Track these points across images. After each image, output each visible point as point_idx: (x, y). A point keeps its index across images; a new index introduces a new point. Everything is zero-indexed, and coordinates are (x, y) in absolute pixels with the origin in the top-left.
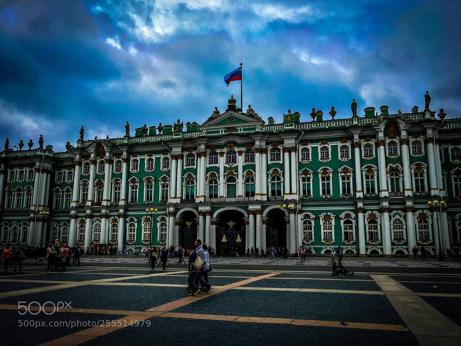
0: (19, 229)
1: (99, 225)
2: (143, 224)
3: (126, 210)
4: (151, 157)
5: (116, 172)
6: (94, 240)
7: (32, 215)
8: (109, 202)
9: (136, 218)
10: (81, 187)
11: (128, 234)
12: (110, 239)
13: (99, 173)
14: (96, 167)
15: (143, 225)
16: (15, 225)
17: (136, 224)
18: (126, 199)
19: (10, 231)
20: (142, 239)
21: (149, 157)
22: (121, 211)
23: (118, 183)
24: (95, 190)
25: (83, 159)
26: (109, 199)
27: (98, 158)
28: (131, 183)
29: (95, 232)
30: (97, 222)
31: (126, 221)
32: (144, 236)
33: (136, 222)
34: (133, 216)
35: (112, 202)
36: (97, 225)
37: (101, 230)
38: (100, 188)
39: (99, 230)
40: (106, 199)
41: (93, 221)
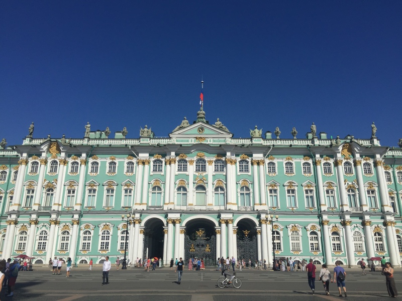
1: (45, 232)
3: (81, 215)
4: (114, 161)
5: (71, 174)
6: (37, 250)
8: (61, 207)
9: (93, 225)
10: (25, 188)
11: (81, 244)
12: (58, 250)
13: (50, 174)
14: (47, 168)
15: (100, 233)
17: (92, 232)
18: (82, 204)
20: (99, 248)
21: (111, 161)
22: (76, 216)
23: (72, 186)
24: (43, 193)
25: (31, 158)
27: (50, 157)
28: (88, 186)
30: (44, 229)
31: (80, 228)
32: (101, 246)
33: (93, 229)
34: (89, 223)
35: (64, 206)
36: (42, 232)
37: (47, 238)
38: (49, 190)
39: (45, 238)
40: (57, 202)
41: (38, 228)
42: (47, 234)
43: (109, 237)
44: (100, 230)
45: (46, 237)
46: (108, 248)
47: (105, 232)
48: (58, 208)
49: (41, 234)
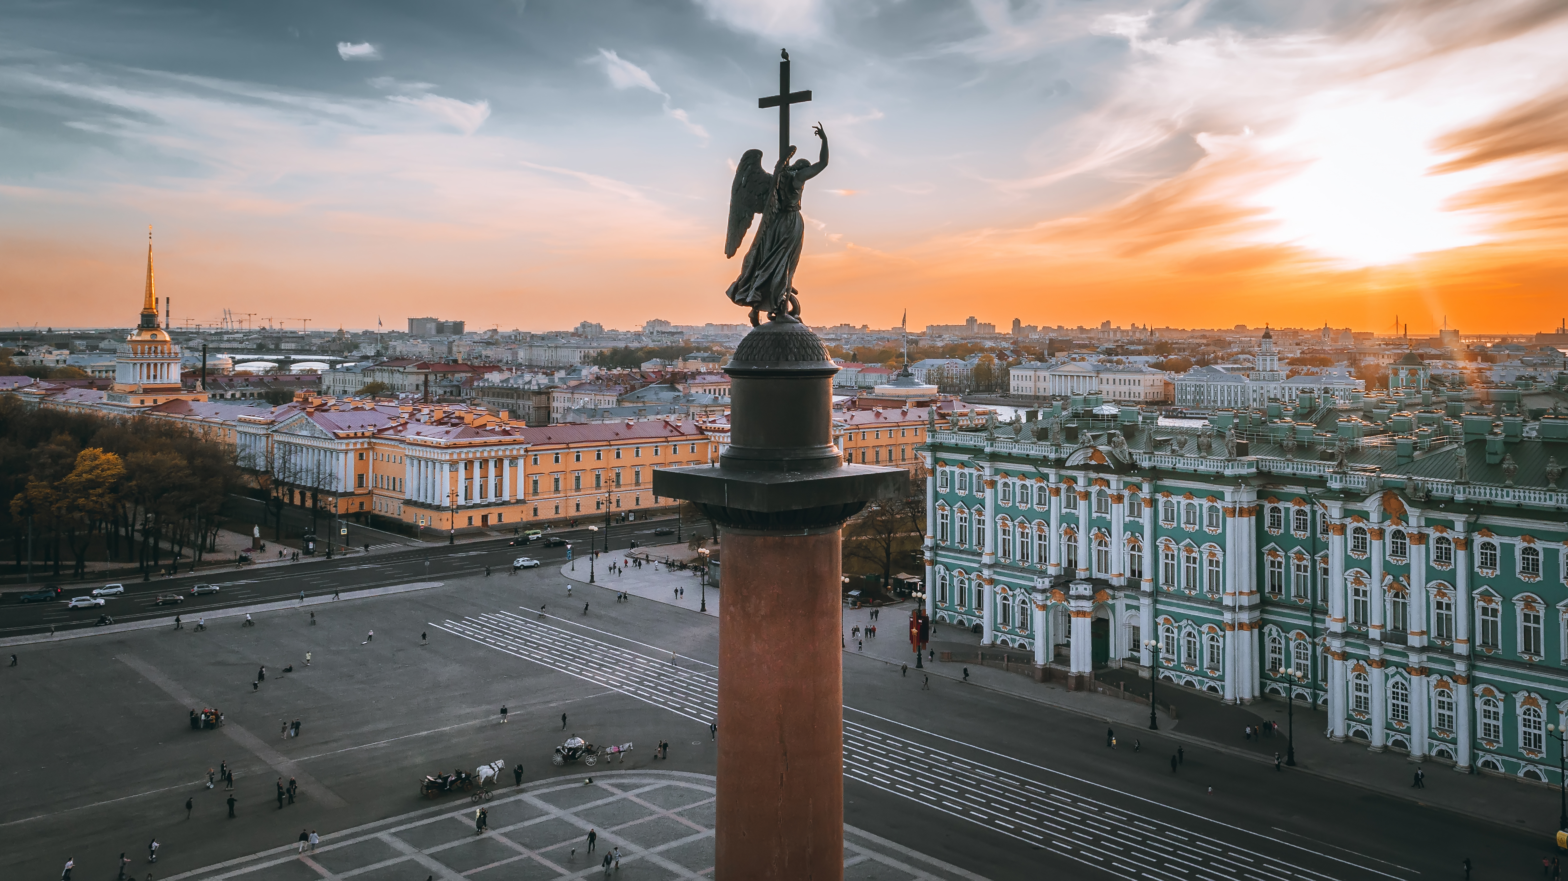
0: (1198, 638)
1: (1403, 684)
2: (1521, 707)
3: (1472, 667)
4: (1533, 545)
5: (1438, 565)
6: (1392, 719)
7: (1227, 617)
8: (1425, 637)
9: (1501, 692)
10: (1349, 585)
11: (1481, 723)
12: (1433, 726)
13: (1394, 560)
14: (1384, 544)
15: (1519, 711)
16: (1189, 629)
17: (1501, 705)
18: (1471, 639)
19: (1178, 640)
20: (1521, 743)
21: (1526, 544)
22: (1461, 667)
23: (1444, 595)
24: (1384, 600)
25: (1349, 520)
26: (1425, 629)
27: (1388, 522)
28: (1479, 600)
29: (1394, 698)
30: (1398, 678)
31: (1473, 692)
32: (1525, 738)
33: (1501, 700)
34: (1492, 685)
35: (1432, 636)
36: (1397, 683)
37: (1409, 699)
38: (1396, 595)
39: (1405, 698)
40: (1416, 629)
41: (1387, 675)
42: (1406, 689)
43: (1540, 723)
44: (1518, 705)
45: (1406, 695)
46: (1540, 747)
47: (1529, 710)
48: (1421, 641)
49: (1394, 687)
